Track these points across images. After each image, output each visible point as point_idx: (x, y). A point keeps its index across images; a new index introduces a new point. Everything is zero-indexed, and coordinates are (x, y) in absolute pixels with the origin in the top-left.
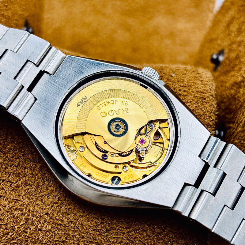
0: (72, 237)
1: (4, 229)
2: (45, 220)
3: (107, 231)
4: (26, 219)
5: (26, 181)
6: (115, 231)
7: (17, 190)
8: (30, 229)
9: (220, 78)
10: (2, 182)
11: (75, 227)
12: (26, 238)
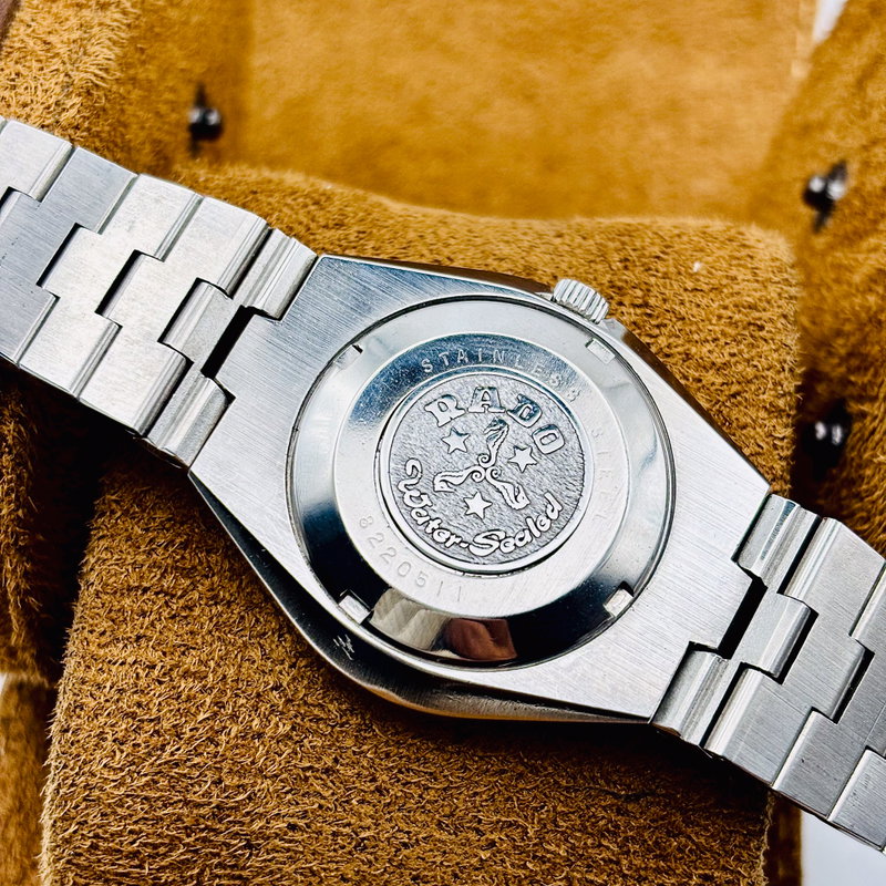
2: (272, 706)
4: (216, 704)
5: (213, 590)
7: (186, 617)
8: (229, 734)
9: (833, 257)
10: (143, 594)
11: (363, 727)
12: (218, 759)
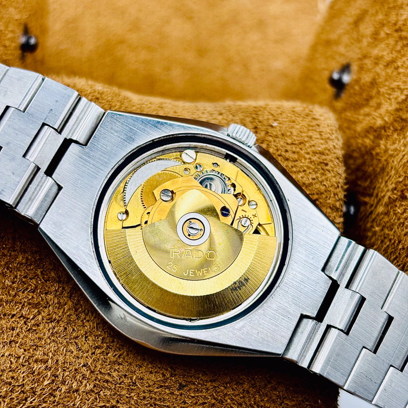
0: (127, 400)
1: (20, 393)
2: (82, 375)
3: (181, 387)
4: (53, 375)
5: (49, 315)
6: (193, 387)
7: (35, 330)
8: (61, 391)
10: (12, 318)
11: (131, 384)
12: (55, 404)
